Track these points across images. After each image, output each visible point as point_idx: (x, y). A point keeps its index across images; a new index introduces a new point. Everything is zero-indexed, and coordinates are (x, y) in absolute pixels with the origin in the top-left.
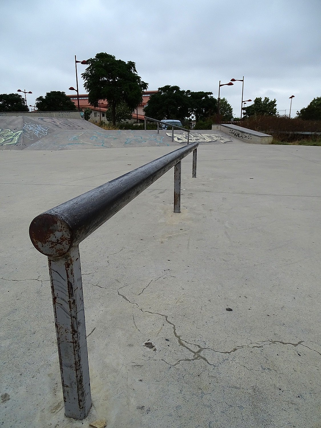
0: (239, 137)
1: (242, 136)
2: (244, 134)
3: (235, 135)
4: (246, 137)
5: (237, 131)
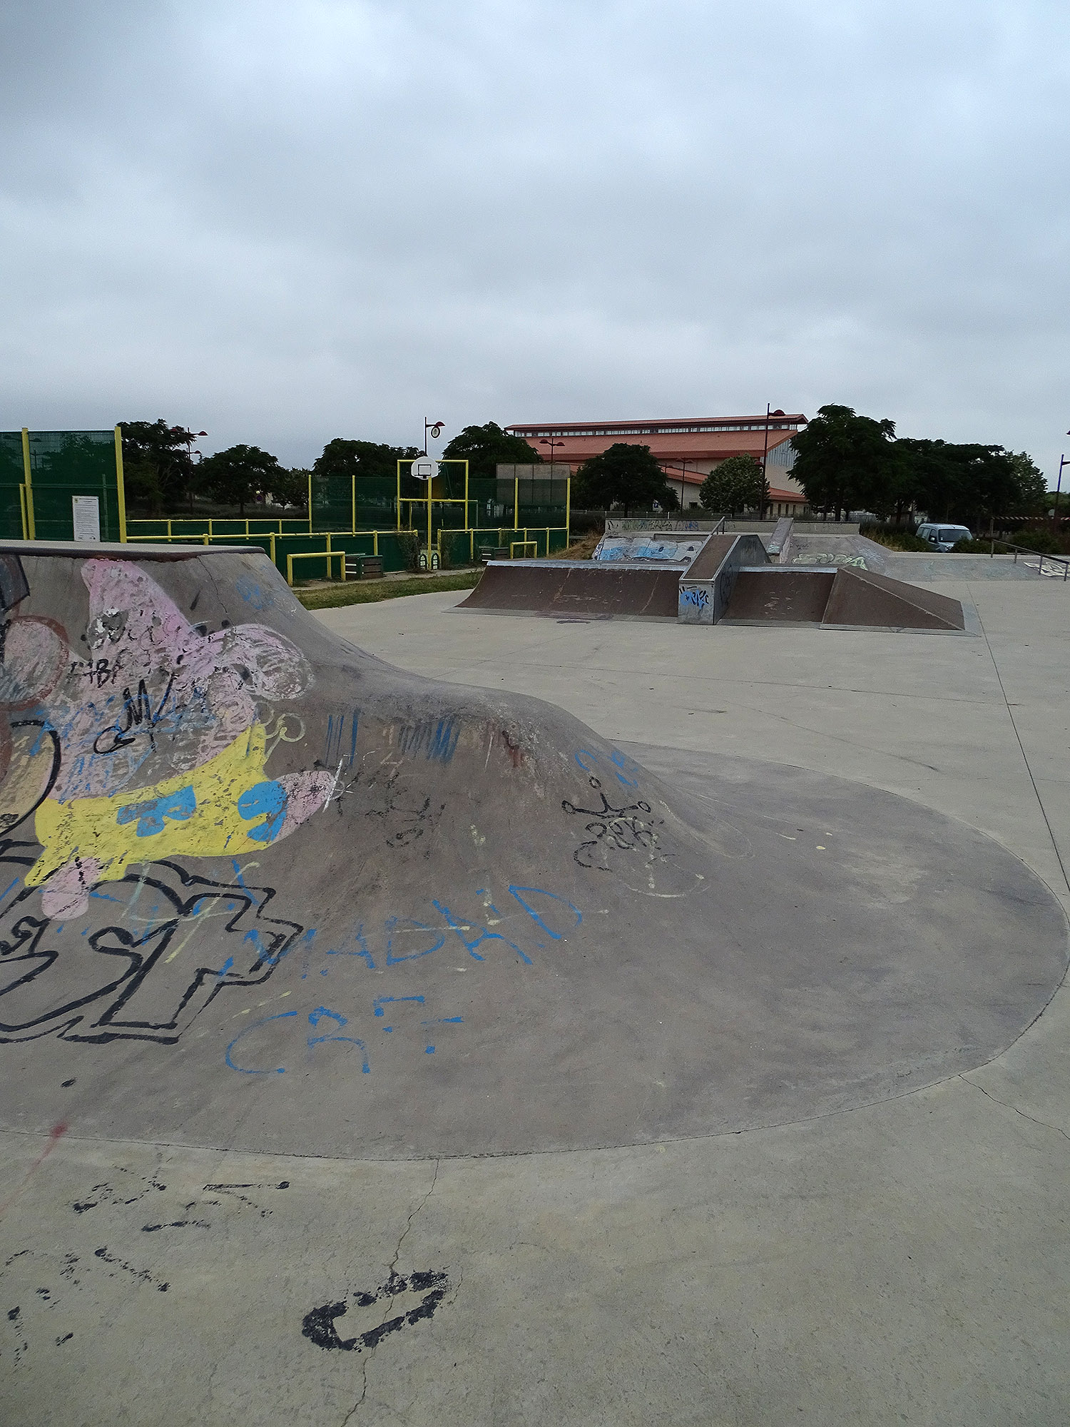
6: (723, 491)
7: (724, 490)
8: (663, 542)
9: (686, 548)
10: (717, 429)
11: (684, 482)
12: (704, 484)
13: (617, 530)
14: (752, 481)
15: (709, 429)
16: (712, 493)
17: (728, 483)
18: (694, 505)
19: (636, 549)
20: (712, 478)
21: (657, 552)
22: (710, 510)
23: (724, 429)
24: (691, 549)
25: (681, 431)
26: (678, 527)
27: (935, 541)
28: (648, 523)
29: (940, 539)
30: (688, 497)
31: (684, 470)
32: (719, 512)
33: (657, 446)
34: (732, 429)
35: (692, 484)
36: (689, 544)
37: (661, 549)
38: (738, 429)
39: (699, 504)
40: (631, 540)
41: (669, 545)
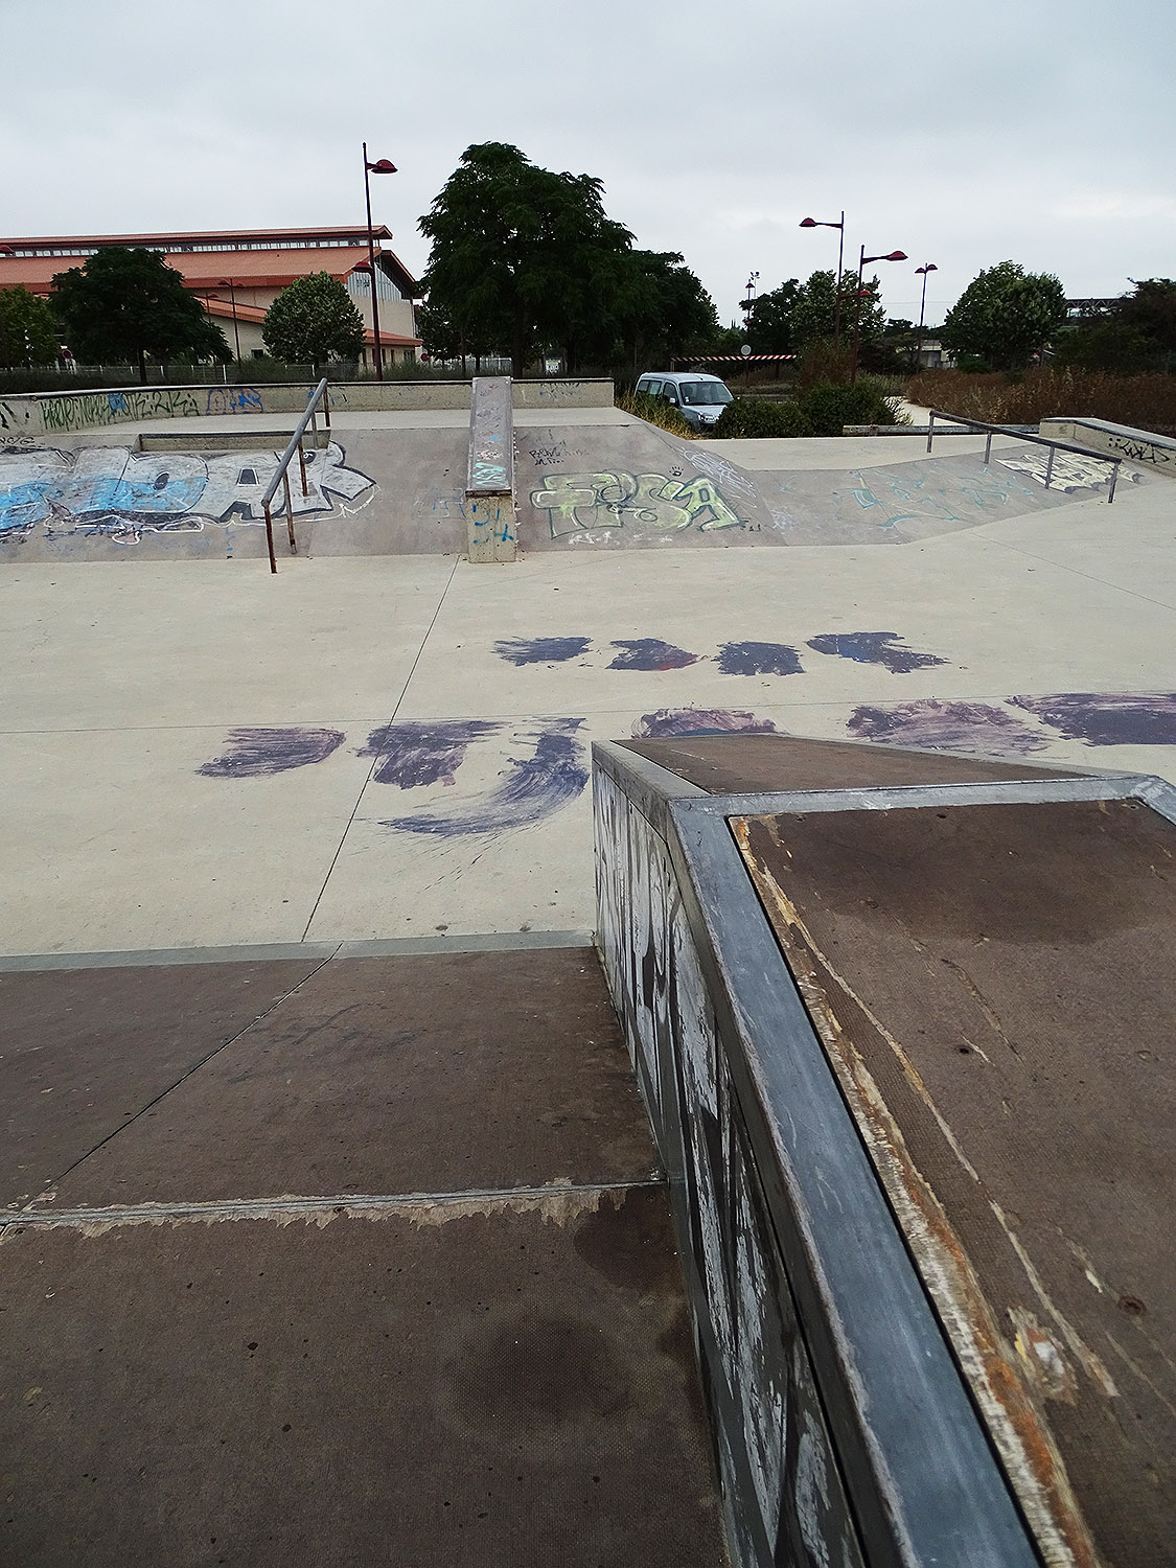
0: (1141, 459)
1: (1152, 458)
2: (1163, 451)
3: (1127, 454)
4: (1168, 459)
5: (1137, 443)
6: (296, 330)
7: (298, 328)
8: (163, 459)
9: (235, 475)
10: (274, 246)
11: (236, 321)
12: (267, 320)
13: (29, 429)
14: (338, 314)
15: (264, 246)
16: (281, 333)
17: (303, 316)
18: (258, 354)
19: (86, 485)
20: (277, 310)
21: (150, 490)
22: (282, 360)
23: (284, 246)
24: (247, 477)
25: (225, 248)
26: (213, 406)
27: (677, 404)
28: (133, 399)
29: (684, 400)
30: (244, 343)
31: (234, 304)
32: (294, 362)
33: (190, 269)
34: (294, 245)
35: (249, 323)
36: (238, 461)
37: (162, 481)
38: (303, 245)
39: (265, 352)
40: (70, 457)
41: (184, 467)
